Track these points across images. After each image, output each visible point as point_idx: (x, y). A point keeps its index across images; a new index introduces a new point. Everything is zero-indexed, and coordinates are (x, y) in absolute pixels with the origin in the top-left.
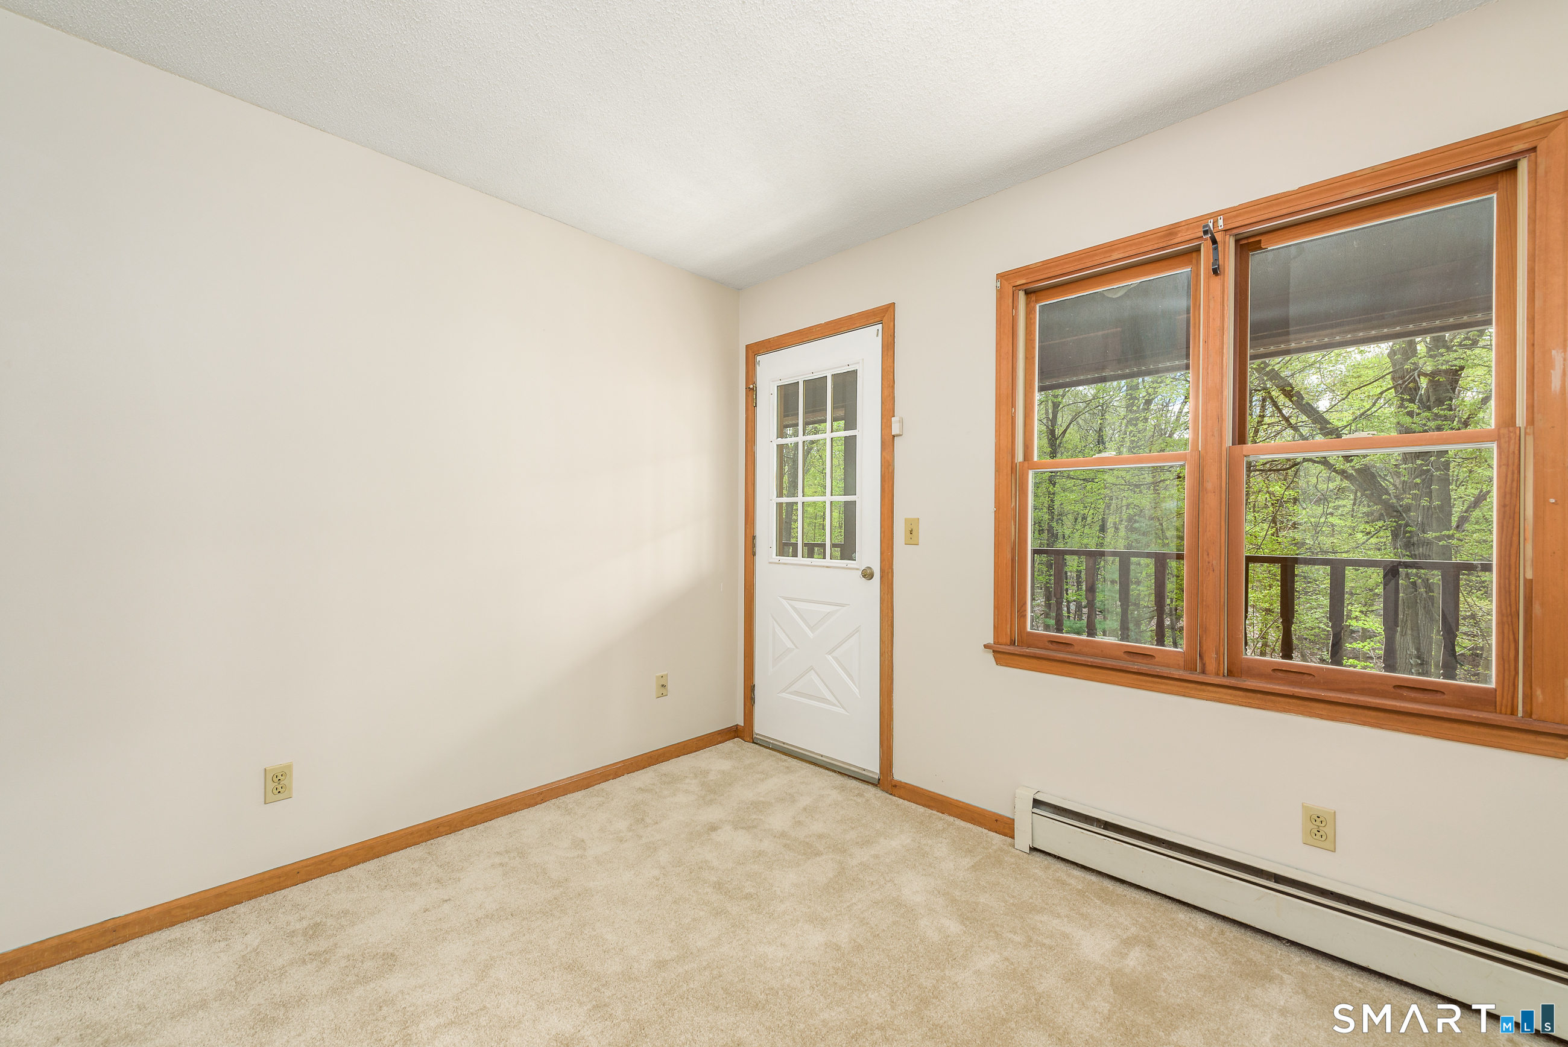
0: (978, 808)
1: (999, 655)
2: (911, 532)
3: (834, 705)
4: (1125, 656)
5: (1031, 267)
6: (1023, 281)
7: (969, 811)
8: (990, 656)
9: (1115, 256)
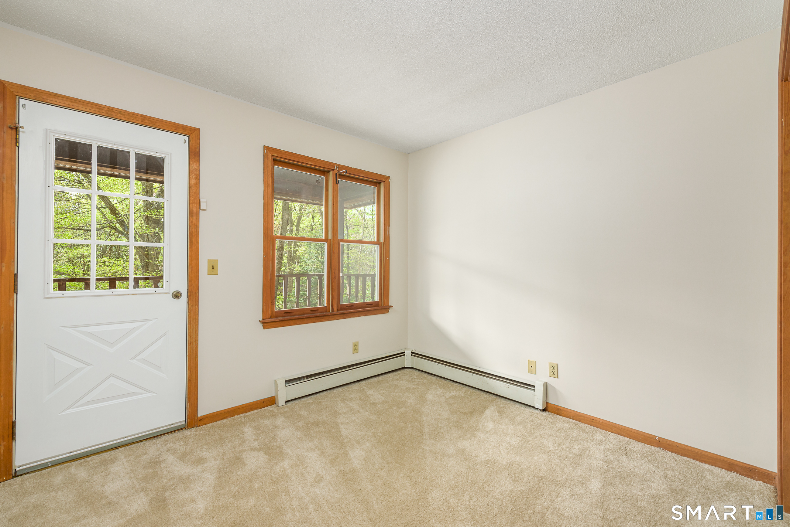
0: (253, 402)
1: (265, 324)
2: (213, 268)
3: (142, 394)
4: (311, 312)
5: (280, 150)
6: (276, 155)
7: (249, 406)
8: (261, 326)
9: (310, 163)
